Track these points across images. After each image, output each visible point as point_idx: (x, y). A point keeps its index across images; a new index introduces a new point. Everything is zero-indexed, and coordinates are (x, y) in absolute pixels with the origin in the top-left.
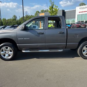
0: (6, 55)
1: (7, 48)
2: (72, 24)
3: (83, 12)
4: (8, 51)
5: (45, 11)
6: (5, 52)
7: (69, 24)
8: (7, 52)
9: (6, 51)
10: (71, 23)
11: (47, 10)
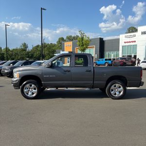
0: (30, 93)
1: (31, 86)
2: (114, 59)
3: (130, 42)
5: (74, 37)
6: (29, 90)
7: (110, 60)
8: (31, 90)
10: (112, 58)
11: (77, 36)
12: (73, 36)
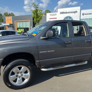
3: (53, 18)
4: (21, 73)
6: (17, 76)
8: (19, 75)
9: (18, 73)
12: (9, 13)
